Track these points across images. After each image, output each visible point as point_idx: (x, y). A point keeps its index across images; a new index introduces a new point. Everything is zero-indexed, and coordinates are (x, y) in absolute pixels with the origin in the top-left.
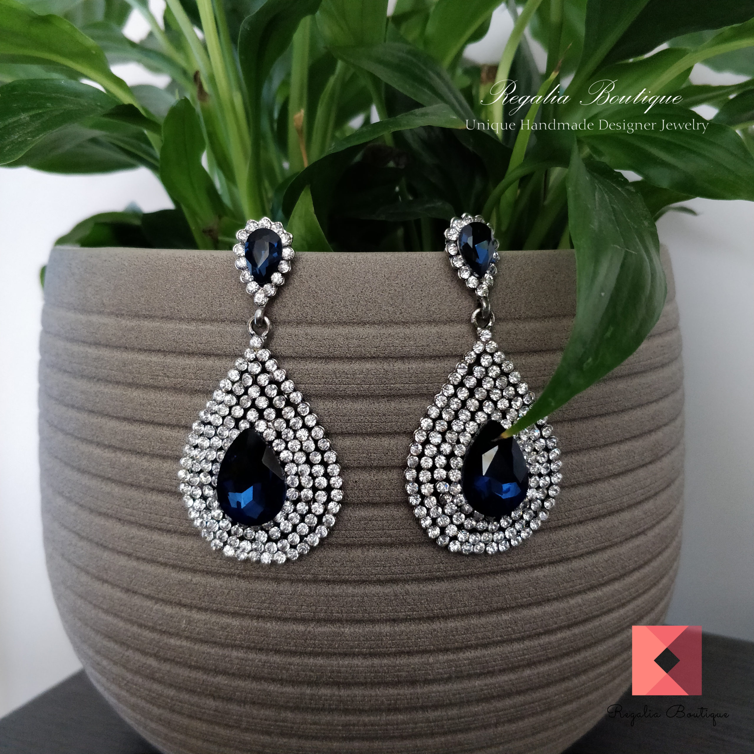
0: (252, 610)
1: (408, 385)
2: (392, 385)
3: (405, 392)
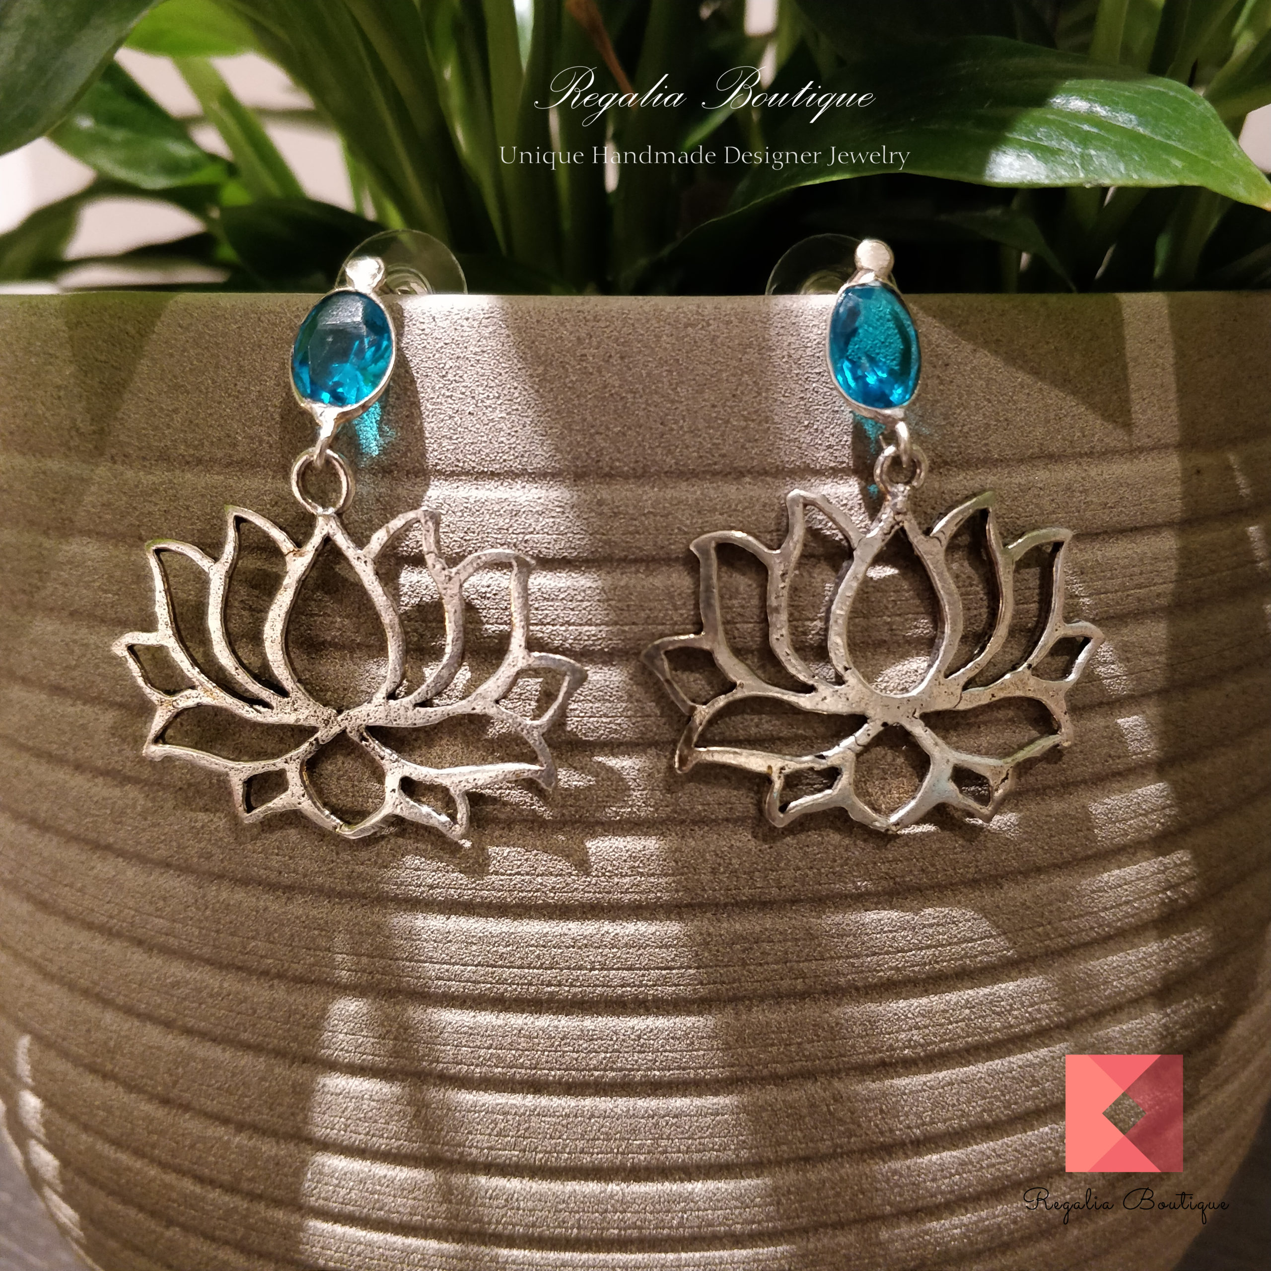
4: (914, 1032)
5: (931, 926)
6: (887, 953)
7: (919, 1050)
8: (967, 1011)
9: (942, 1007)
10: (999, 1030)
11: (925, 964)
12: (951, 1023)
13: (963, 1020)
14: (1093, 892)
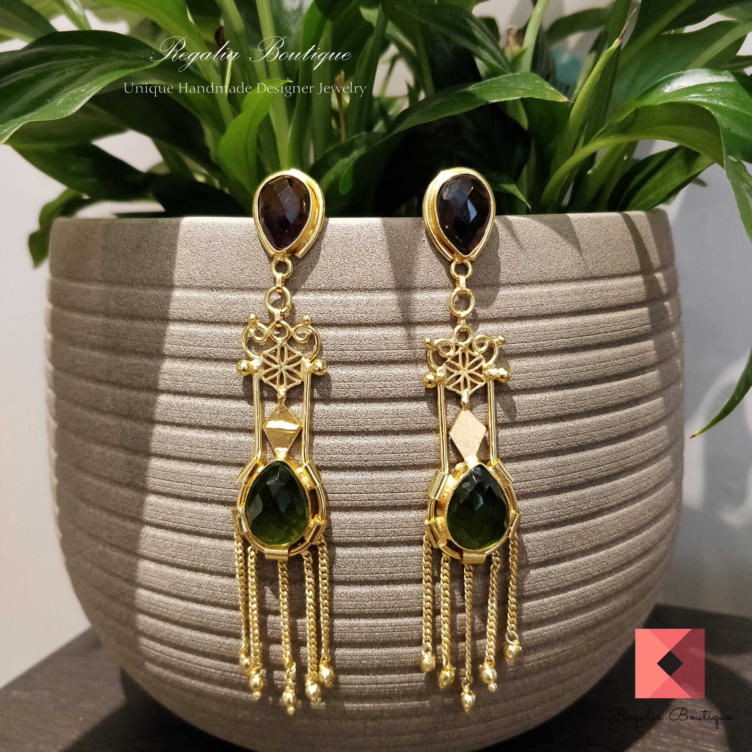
0: (383, 575)
1: (526, 344)
2: (513, 345)
3: (525, 351)
4: (555, 511)
5: (560, 466)
6: (545, 478)
7: (557, 519)
8: (574, 502)
9: (565, 500)
10: (586, 510)
11: (559, 482)
12: (569, 507)
13: (573, 506)
14: (616, 452)
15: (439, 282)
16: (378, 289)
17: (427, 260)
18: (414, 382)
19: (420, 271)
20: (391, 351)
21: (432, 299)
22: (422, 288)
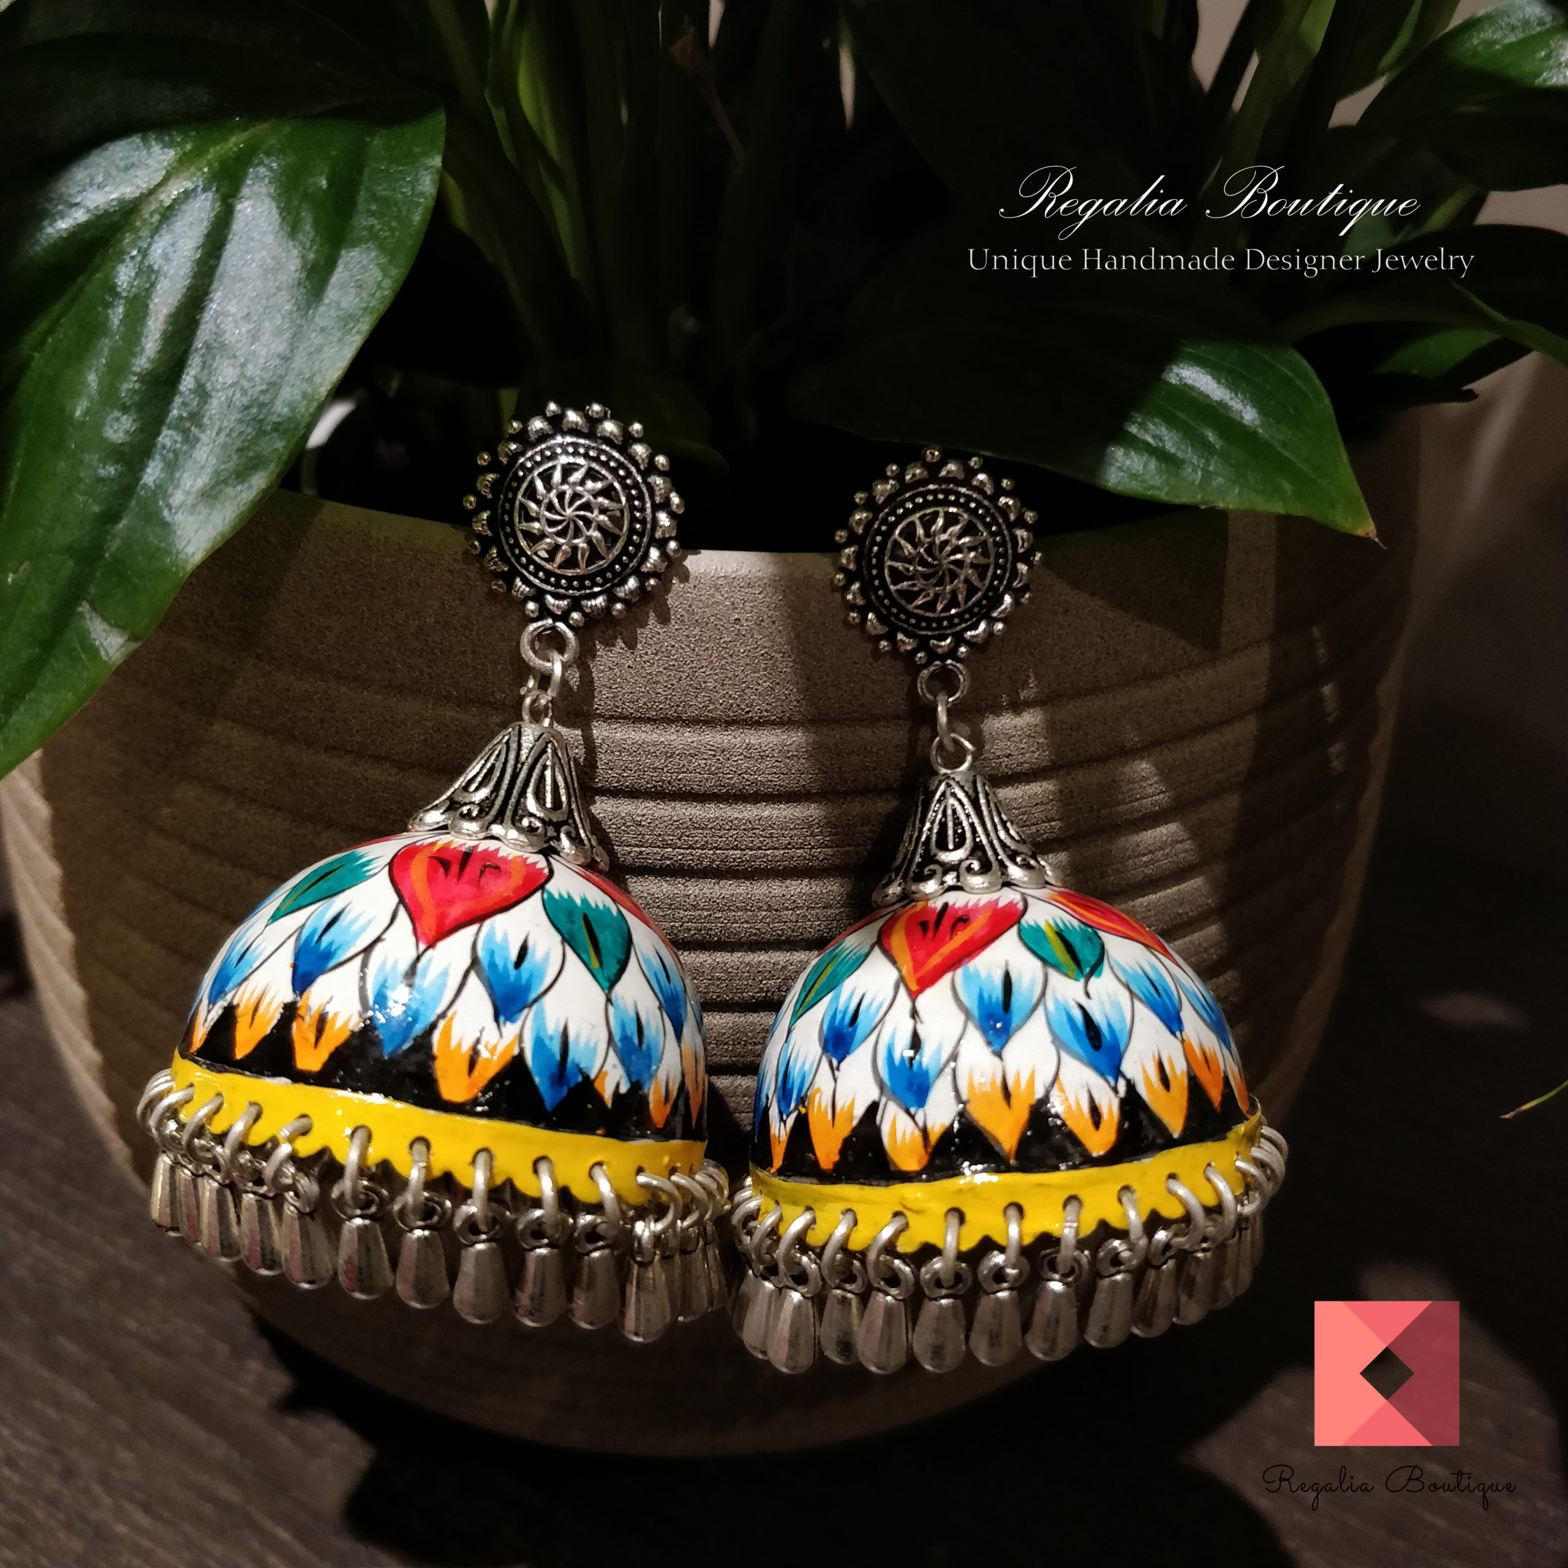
15: (766, 711)
16: (625, 718)
17: (742, 662)
18: (698, 913)
19: (723, 685)
20: (648, 850)
21: (749, 747)
22: (726, 722)
